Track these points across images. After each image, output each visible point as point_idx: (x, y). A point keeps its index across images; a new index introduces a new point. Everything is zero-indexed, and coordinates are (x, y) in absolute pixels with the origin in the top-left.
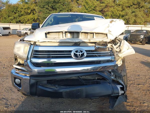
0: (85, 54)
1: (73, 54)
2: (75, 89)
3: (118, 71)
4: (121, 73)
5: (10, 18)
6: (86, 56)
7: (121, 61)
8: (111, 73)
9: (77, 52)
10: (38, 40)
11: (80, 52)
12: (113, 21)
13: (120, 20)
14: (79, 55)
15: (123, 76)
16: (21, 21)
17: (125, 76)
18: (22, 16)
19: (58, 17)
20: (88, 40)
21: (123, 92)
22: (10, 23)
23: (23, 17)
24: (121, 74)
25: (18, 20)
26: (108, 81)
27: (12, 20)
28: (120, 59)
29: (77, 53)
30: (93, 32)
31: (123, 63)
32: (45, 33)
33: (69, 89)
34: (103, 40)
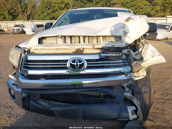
0: (86, 65)
1: (69, 65)
2: (69, 108)
3: (137, 86)
4: (141, 88)
5: (44, 14)
6: (86, 67)
7: (145, 71)
8: (124, 89)
9: (74, 61)
10: (31, 47)
11: (78, 62)
12: (131, 18)
13: (140, 17)
14: (77, 65)
15: (144, 92)
16: (55, 18)
17: (147, 93)
18: (56, 11)
19: (75, 14)
20: (92, 46)
21: (135, 116)
22: (44, 20)
23: (56, 13)
24: (142, 90)
25: (52, 16)
26: (116, 100)
27: (46, 16)
28: (143, 69)
29: (75, 63)
30: (98, 35)
31: (148, 74)
32: (39, 38)
33: (62, 107)
34: (113, 46)
